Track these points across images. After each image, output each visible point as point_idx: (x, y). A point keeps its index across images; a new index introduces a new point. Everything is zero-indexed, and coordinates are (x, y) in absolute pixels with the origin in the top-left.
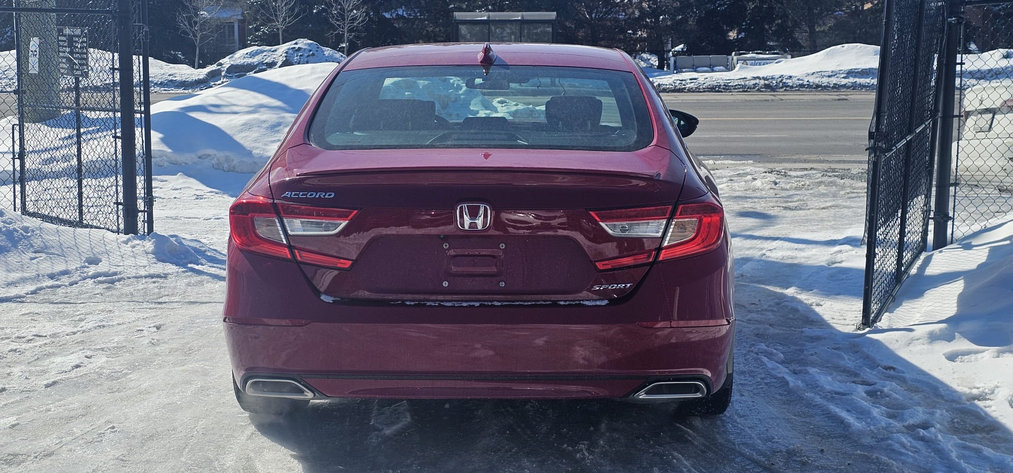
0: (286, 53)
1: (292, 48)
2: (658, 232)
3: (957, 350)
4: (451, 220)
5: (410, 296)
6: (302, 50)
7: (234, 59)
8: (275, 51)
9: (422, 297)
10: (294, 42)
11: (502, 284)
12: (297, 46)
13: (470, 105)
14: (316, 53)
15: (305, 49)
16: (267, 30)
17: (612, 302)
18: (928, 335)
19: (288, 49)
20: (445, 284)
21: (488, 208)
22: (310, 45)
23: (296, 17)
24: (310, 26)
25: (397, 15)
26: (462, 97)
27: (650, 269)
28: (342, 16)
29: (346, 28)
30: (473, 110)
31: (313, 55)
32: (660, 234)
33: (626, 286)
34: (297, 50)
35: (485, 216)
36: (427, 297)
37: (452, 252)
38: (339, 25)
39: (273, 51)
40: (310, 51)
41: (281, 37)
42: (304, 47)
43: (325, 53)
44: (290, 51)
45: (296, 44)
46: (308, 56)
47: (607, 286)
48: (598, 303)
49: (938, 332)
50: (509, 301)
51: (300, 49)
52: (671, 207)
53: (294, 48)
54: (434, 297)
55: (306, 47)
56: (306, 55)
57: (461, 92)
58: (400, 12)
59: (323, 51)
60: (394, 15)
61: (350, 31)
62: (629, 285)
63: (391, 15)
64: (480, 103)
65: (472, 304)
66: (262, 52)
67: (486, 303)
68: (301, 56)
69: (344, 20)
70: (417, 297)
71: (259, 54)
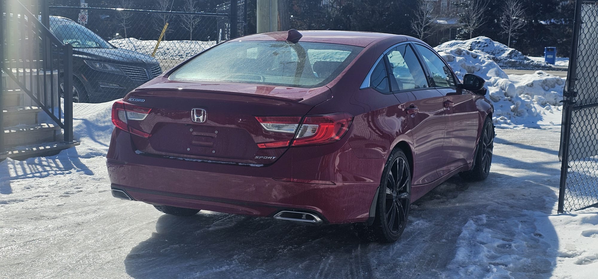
0: (471, 44)
1: (475, 42)
2: (293, 130)
3: (595, 230)
4: (189, 116)
5: (172, 154)
6: (480, 43)
7: (440, 47)
8: (465, 43)
9: (177, 155)
10: (477, 38)
11: (214, 152)
12: (478, 41)
13: (487, 73)
14: (489, 45)
15: (483, 42)
16: (467, 31)
17: (265, 165)
18: (581, 219)
19: (473, 42)
20: (188, 149)
21: (205, 111)
22: (486, 40)
23: (481, 23)
24: (493, 28)
25: (551, 22)
26: (483, 68)
27: (287, 150)
28: (508, 23)
29: (510, 30)
30: (488, 77)
31: (487, 46)
32: (294, 132)
33: (273, 158)
34: (478, 43)
35: (204, 116)
36: (179, 155)
37: (195, 133)
38: (506, 28)
39: (464, 44)
40: (486, 43)
41: (471, 35)
42: (482, 41)
43: (495, 45)
44: (474, 44)
45: (478, 39)
46: (484, 46)
47: (263, 157)
48: (257, 166)
49: (589, 218)
50: (216, 161)
51: (479, 42)
52: (301, 117)
53: (476, 41)
54: (182, 155)
55: (483, 41)
56: (483, 46)
57: (483, 65)
58: (552, 21)
59: (493, 44)
60: (548, 23)
61: (512, 32)
62: (274, 158)
63: (547, 22)
64: (494, 72)
65: (197, 160)
66: (457, 44)
67: (205, 161)
68: (479, 46)
69: (509, 25)
70: (175, 155)
71: (455, 45)
